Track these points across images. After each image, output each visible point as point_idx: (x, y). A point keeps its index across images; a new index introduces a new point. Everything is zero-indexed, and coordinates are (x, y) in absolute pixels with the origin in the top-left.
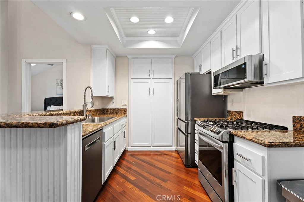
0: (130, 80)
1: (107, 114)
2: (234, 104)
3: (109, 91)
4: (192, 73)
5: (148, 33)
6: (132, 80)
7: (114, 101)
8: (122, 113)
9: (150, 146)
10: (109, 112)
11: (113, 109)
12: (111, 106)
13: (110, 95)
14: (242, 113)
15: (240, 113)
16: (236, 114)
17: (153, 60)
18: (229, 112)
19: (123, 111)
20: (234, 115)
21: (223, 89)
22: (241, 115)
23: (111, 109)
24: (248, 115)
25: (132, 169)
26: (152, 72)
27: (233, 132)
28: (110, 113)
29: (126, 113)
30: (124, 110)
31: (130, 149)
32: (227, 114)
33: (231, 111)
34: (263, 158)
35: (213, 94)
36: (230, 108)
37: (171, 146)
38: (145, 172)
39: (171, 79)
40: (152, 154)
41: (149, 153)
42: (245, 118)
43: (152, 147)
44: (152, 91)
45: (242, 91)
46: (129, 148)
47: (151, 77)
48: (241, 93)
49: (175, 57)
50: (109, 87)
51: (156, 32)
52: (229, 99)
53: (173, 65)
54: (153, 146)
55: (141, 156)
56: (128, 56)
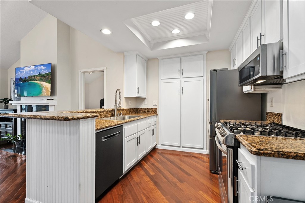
0: (160, 80)
1: (140, 113)
2: (273, 104)
3: (138, 92)
4: (218, 69)
5: (172, 33)
6: (162, 80)
7: (146, 101)
8: (153, 112)
9: (179, 147)
10: (142, 112)
11: (145, 109)
12: (143, 106)
13: (141, 95)
14: (281, 115)
15: (278, 116)
16: (274, 116)
17: (182, 58)
18: (268, 113)
19: (154, 111)
20: (272, 118)
21: (252, 86)
22: (279, 117)
23: (143, 109)
24: (288, 119)
25: (155, 166)
26: (181, 71)
27: (238, 136)
28: (143, 112)
29: (157, 113)
30: (155, 110)
32: (266, 116)
33: (269, 113)
35: (245, 91)
36: (269, 109)
37: (202, 149)
39: (203, 77)
41: (179, 154)
42: (285, 123)
43: (181, 148)
44: (181, 91)
45: (281, 87)
46: (159, 146)
47: (181, 76)
48: (281, 90)
49: (207, 52)
50: (138, 88)
51: (180, 31)
52: (269, 98)
53: (205, 62)
54: (183, 147)
55: (168, 155)
56: (158, 58)
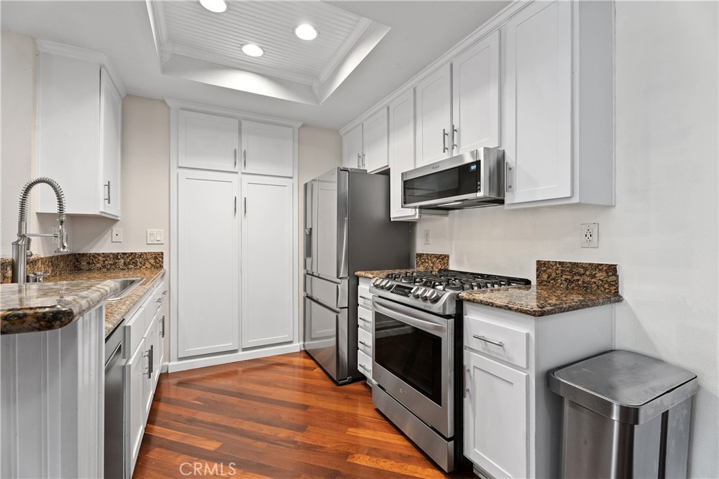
0: (174, 171)
1: (90, 270)
2: (430, 240)
3: (109, 200)
4: (351, 169)
5: (241, 51)
6: (181, 171)
7: (116, 229)
8: (148, 265)
9: (235, 351)
10: (99, 265)
11: (116, 256)
12: (105, 246)
13: (112, 210)
14: (447, 256)
15: (443, 259)
16: (435, 259)
17: (244, 122)
18: (420, 256)
19: (152, 261)
20: (430, 262)
21: (417, 210)
22: (445, 261)
23: (106, 256)
24: (459, 262)
25: (202, 422)
26: (240, 156)
27: (463, 294)
28: (104, 267)
29: (161, 267)
30: (155, 258)
31: (175, 366)
32: (415, 260)
33: (423, 254)
34: (528, 335)
35: (393, 218)
36: (421, 247)
37: (290, 342)
38: (240, 420)
39: (291, 178)
40: (240, 369)
42: (453, 266)
43: (240, 353)
44: (241, 206)
45: (447, 215)
46: (171, 364)
47: (240, 167)
48: (446, 219)
49: (300, 125)
50: (109, 186)
51: (264, 54)
52: (419, 230)
54: (244, 350)
55: (214, 381)
56: (169, 102)
